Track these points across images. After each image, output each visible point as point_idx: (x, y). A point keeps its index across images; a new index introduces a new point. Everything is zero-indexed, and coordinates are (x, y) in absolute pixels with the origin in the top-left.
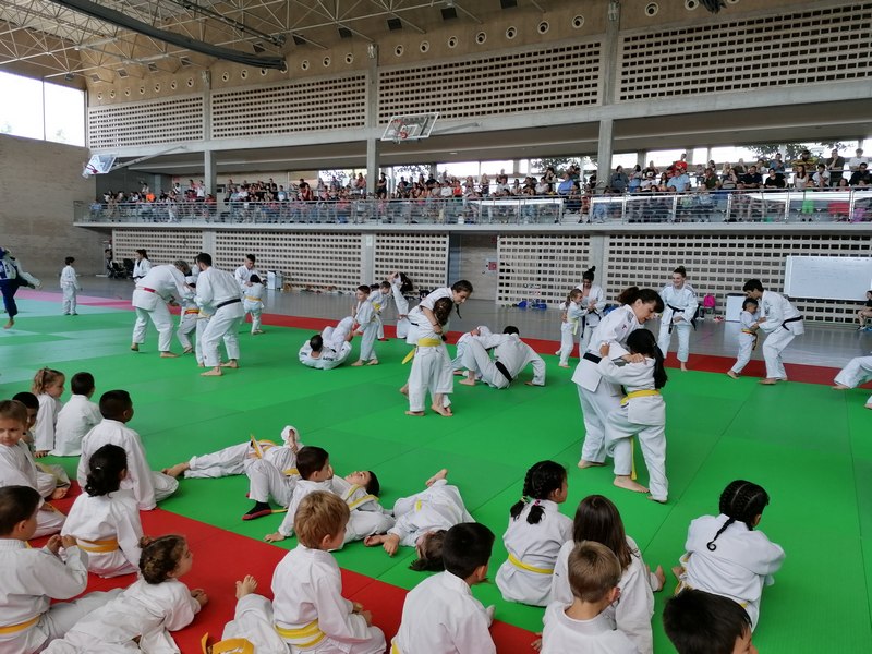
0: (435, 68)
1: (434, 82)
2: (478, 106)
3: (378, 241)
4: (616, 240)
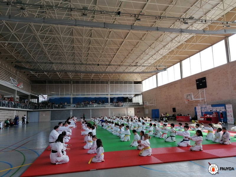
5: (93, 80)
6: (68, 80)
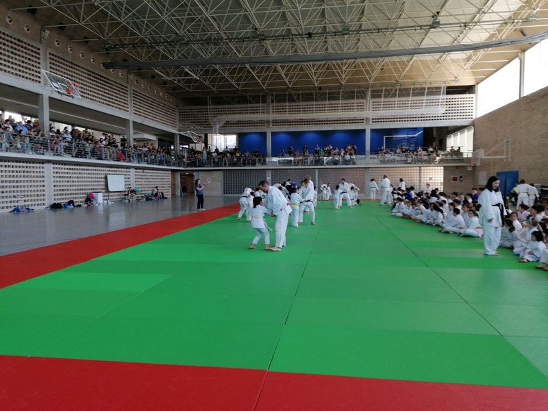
4: (55, 166)
5: (320, 89)
6: (258, 94)
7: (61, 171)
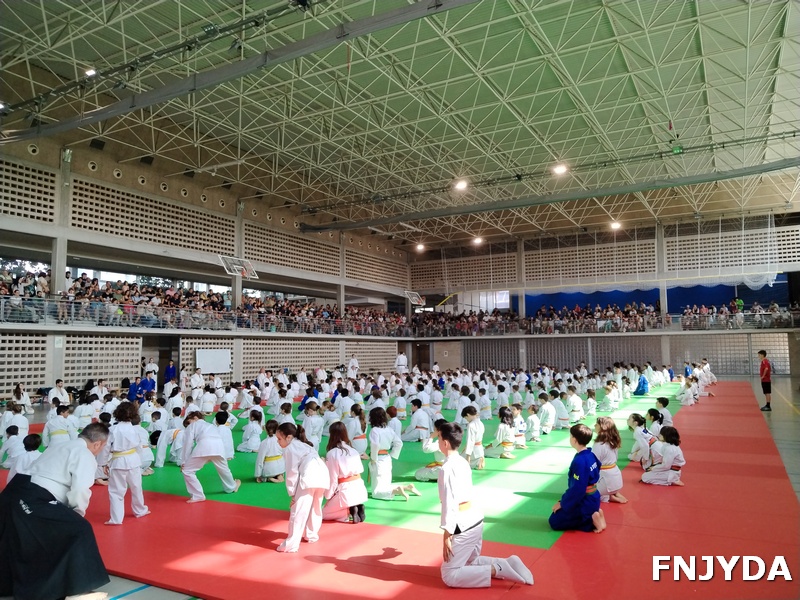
0: (128, 195)
1: (128, 206)
2: (164, 237)
3: (68, 342)
4: (246, 341)
7: (252, 346)
